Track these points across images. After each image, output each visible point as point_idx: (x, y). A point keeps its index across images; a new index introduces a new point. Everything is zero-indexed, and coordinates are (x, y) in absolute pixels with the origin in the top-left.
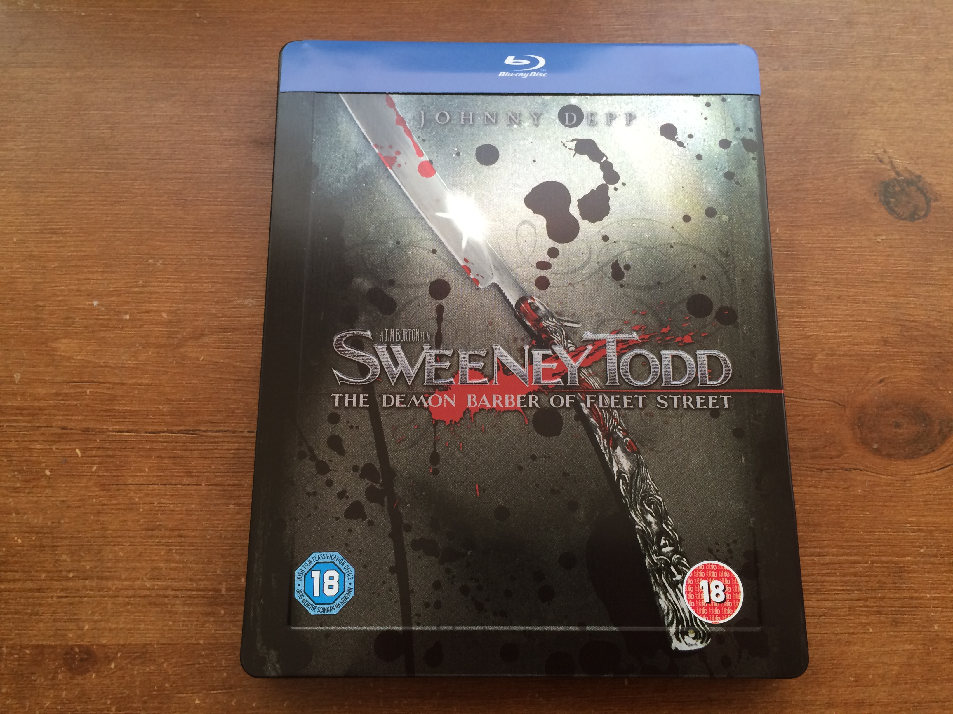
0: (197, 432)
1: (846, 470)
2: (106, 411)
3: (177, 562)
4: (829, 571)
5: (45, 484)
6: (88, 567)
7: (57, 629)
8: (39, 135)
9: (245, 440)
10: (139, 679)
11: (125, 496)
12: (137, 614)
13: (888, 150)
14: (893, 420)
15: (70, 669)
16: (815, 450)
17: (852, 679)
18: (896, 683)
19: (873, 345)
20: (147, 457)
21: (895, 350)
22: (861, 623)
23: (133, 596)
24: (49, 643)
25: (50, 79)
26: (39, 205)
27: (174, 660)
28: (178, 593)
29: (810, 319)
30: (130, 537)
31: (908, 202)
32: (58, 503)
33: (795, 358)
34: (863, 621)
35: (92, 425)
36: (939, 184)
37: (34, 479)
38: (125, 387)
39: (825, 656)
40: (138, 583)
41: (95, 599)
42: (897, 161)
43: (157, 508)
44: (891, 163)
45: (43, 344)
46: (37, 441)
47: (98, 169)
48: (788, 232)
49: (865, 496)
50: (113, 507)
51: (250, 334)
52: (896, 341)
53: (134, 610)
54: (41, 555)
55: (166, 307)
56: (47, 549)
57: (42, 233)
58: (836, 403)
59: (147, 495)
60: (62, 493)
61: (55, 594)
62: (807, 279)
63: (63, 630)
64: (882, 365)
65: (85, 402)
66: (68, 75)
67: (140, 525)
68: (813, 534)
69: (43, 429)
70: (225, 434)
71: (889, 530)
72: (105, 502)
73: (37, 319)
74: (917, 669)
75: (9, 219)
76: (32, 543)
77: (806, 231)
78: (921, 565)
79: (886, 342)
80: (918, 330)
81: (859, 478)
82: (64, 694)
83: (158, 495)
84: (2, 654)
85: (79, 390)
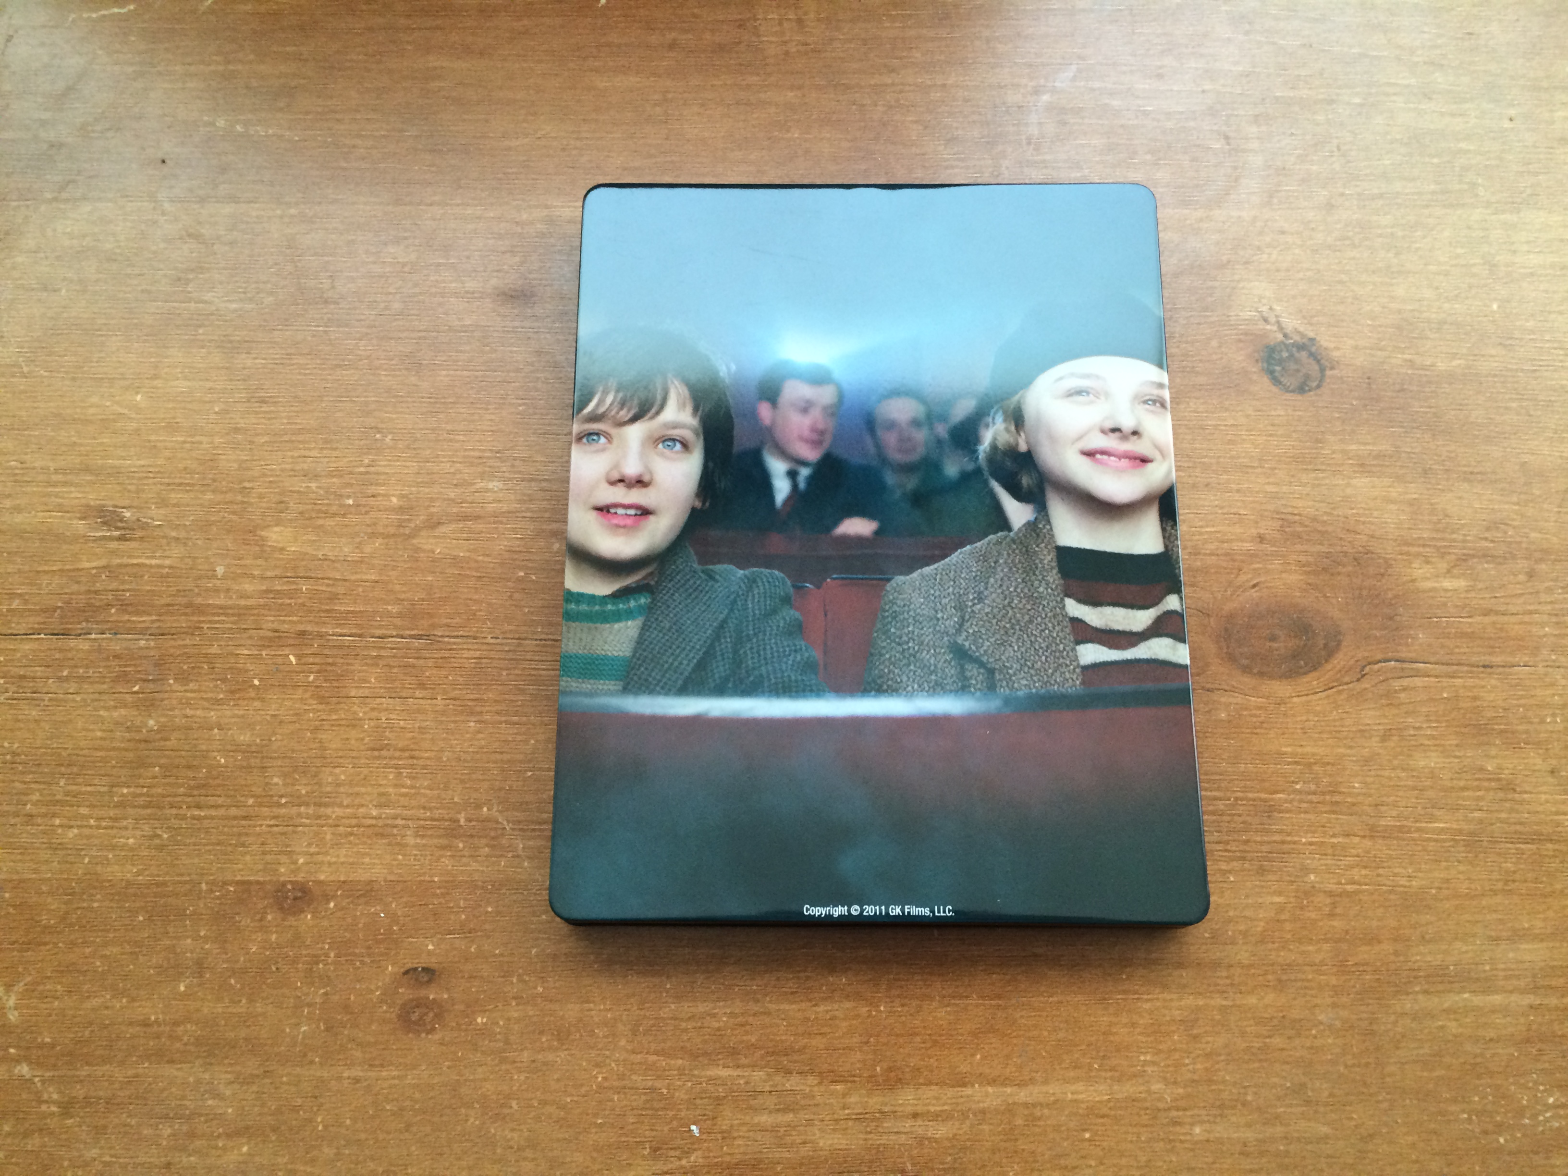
0: (432, 637)
1: (1209, 691)
2: (325, 611)
3: (408, 787)
5: (253, 694)
6: (304, 792)
7: (267, 863)
8: (244, 285)
9: (489, 648)
10: (362, 921)
11: (348, 711)
12: (361, 847)
13: (1275, 307)
14: (1268, 631)
15: (281, 909)
18: (1262, 942)
19: (1246, 542)
20: (373, 665)
21: (1273, 549)
24: (257, 878)
25: (257, 217)
26: (244, 368)
27: (405, 900)
28: (410, 822)
30: (353, 757)
31: (1298, 371)
32: (268, 718)
34: (1223, 867)
35: (309, 628)
36: (1337, 349)
37: (240, 689)
38: (347, 584)
40: (362, 810)
41: (312, 828)
42: (1286, 321)
43: (385, 725)
44: (1278, 322)
45: (250, 532)
46: (244, 645)
47: (316, 326)
49: (1229, 721)
50: (334, 723)
51: (494, 523)
52: (1275, 538)
53: (357, 841)
54: (248, 778)
55: (396, 490)
56: (255, 770)
57: (249, 402)
58: (1200, 611)
59: (373, 709)
60: (273, 706)
61: (265, 822)
63: (274, 864)
64: (1257, 566)
65: (300, 601)
66: (279, 212)
67: (365, 745)
69: (251, 631)
70: (465, 640)
71: (1258, 762)
72: (323, 717)
73: (243, 502)
74: (1288, 926)
75: (209, 384)
76: (238, 763)
78: (1296, 804)
79: (1261, 539)
80: (1302, 524)
81: (1223, 700)
82: (274, 937)
83: (386, 710)
84: (200, 891)
85: (294, 587)
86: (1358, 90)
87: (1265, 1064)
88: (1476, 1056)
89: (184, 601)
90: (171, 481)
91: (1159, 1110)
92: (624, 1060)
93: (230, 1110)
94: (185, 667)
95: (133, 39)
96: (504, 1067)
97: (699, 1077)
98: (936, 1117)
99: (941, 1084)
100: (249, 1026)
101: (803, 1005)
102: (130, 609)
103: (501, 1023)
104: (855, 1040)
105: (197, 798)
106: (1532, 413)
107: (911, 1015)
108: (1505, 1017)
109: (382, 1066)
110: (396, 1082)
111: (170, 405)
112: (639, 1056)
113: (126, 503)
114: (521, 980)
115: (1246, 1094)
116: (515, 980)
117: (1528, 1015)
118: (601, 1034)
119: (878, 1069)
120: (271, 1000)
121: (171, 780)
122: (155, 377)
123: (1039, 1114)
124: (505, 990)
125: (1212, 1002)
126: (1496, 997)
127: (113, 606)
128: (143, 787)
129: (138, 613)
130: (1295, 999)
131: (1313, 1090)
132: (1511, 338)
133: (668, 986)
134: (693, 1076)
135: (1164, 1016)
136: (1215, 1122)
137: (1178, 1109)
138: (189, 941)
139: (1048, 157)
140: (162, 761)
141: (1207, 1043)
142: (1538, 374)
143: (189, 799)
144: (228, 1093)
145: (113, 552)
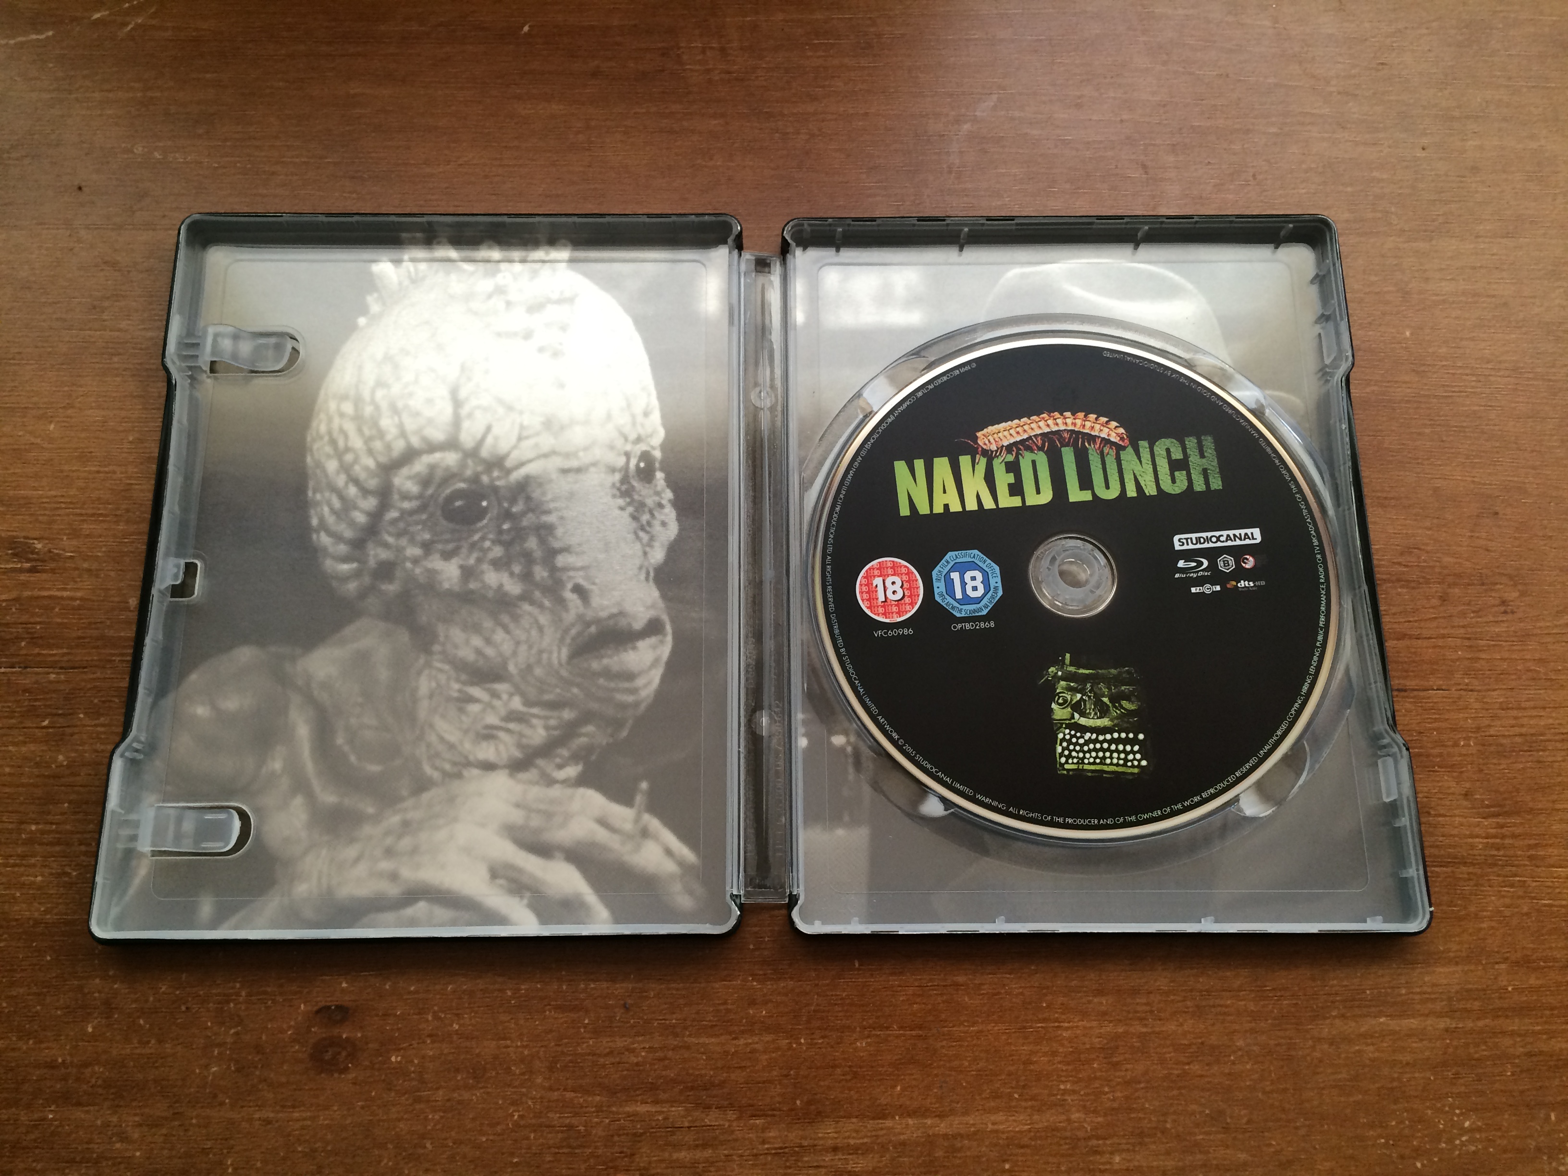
86: (1274, 119)
87: (1183, 1091)
88: (1393, 1080)
89: (95, 633)
90: (84, 512)
91: (1079, 1139)
92: (541, 1098)
93: (138, 1154)
94: (96, 701)
95: (51, 65)
96: (418, 1107)
97: (618, 1113)
98: (855, 1150)
99: (861, 1116)
100: (157, 1068)
101: (723, 1038)
102: (40, 642)
103: (416, 1061)
104: (775, 1073)
106: (1444, 439)
107: (832, 1047)
108: (1421, 1040)
109: (294, 1107)
110: (309, 1123)
111: (83, 435)
112: (556, 1093)
113: (36, 534)
114: (436, 1017)
115: (1166, 1122)
116: (430, 1018)
117: (1444, 1039)
118: (518, 1072)
119: (798, 1102)
120: (181, 1041)
121: (81, 816)
122: (70, 406)
123: (959, 1145)
124: (421, 1027)
125: (1132, 1030)
126: (1412, 1021)
127: (23, 639)
128: (52, 823)
129: (50, 646)
130: (1213, 1025)
131: (1231, 1117)
132: (1424, 365)
133: (586, 1021)
134: (613, 1112)
135: (1084, 1044)
136: (1134, 1151)
137: (1098, 1138)
138: (97, 981)
139: (969, 186)
140: (73, 797)
141: (1127, 1070)
142: (1450, 401)
144: (136, 1136)
145: (25, 585)
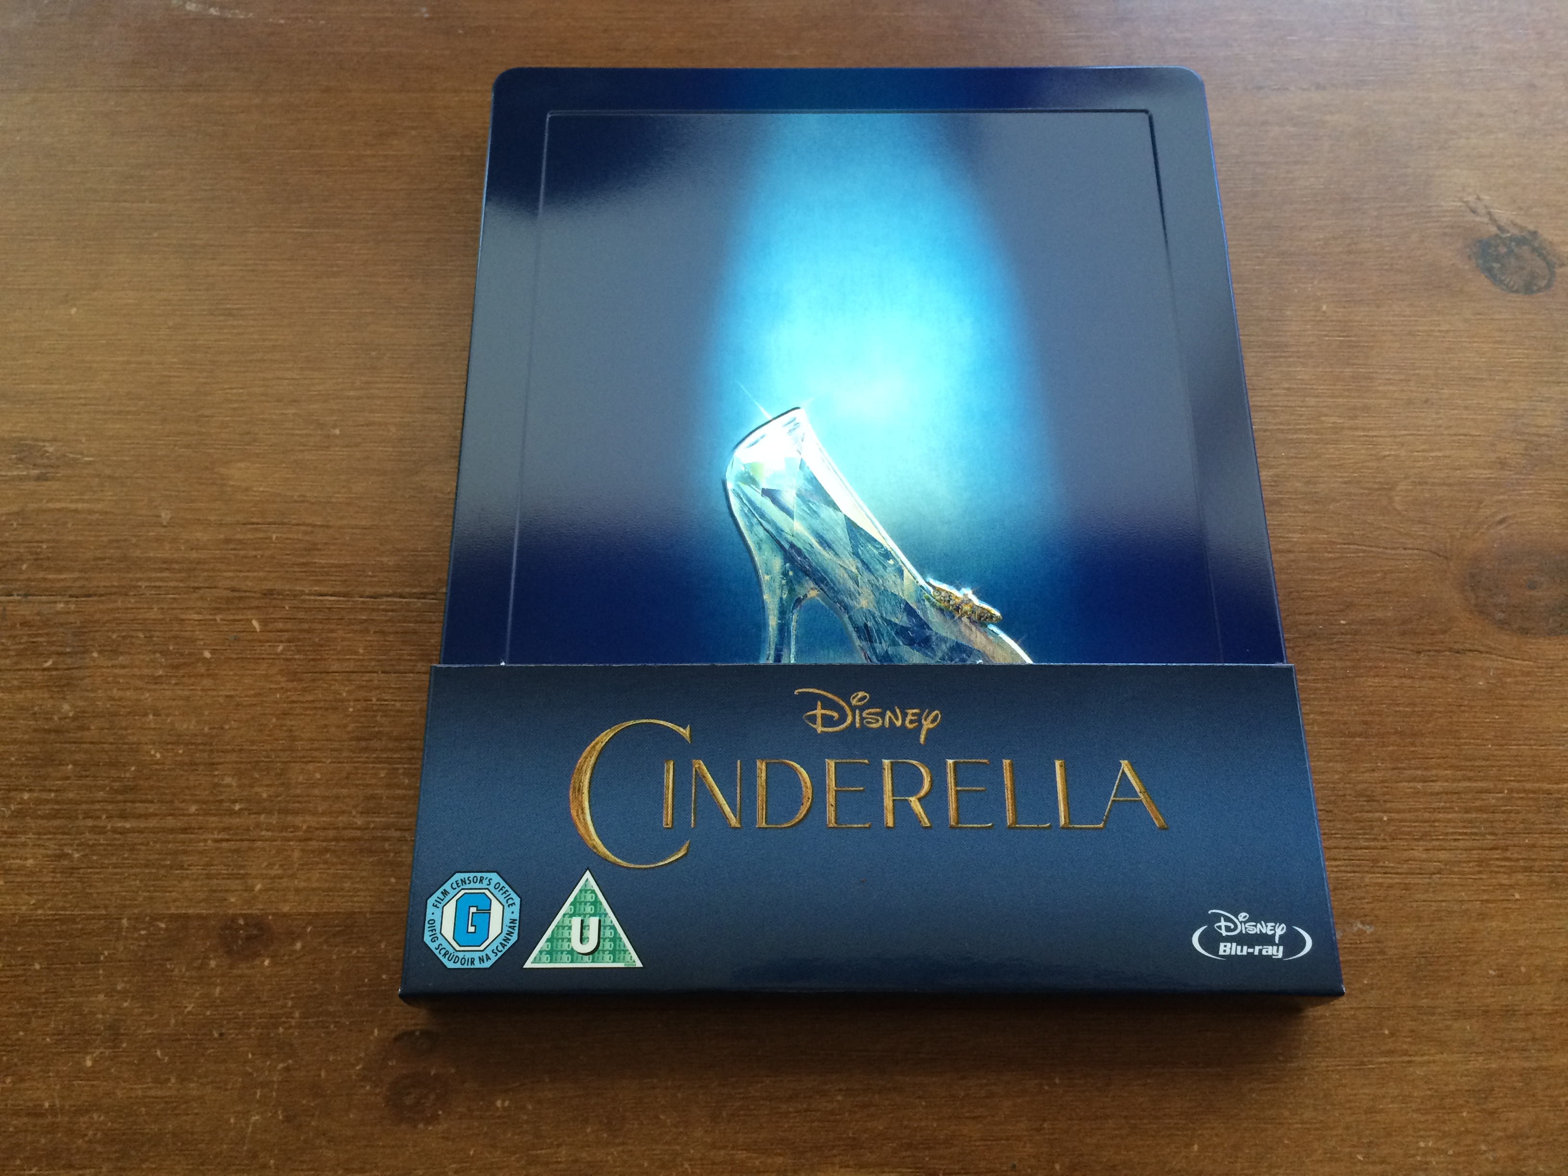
1: (1458, 652)
2: (298, 565)
4: (1442, 804)
5: (202, 670)
6: (265, 795)
7: (212, 891)
8: (211, 182)
10: (341, 968)
11: (327, 689)
12: (339, 867)
13: (1483, 197)
14: (1525, 577)
15: (229, 953)
16: (1404, 622)
17: (1492, 972)
19: (1485, 469)
20: (361, 631)
21: (1518, 476)
22: (1501, 885)
23: (336, 839)
24: (198, 911)
25: (231, 107)
26: (207, 276)
28: (406, 834)
29: (1384, 432)
30: (332, 750)
31: (1522, 268)
32: (221, 700)
33: (1363, 488)
34: (1504, 882)
35: (278, 586)
36: (1564, 243)
37: (185, 664)
38: (330, 531)
39: (1446, 937)
40: (343, 819)
41: (275, 843)
42: (1497, 212)
43: (375, 708)
44: (1489, 213)
45: (207, 468)
46: (193, 608)
47: (300, 227)
48: (1342, 310)
49: (1490, 691)
50: (306, 705)
52: (1518, 463)
53: (335, 860)
54: (192, 778)
55: (395, 417)
56: (201, 768)
57: (212, 314)
58: (1434, 553)
59: (360, 687)
60: (229, 685)
61: (211, 836)
62: (1374, 375)
63: (221, 891)
64: (1501, 497)
65: (268, 553)
67: (348, 733)
68: (1413, 749)
69: (202, 591)
71: (1532, 742)
72: (294, 698)
73: (199, 433)
76: (179, 759)
77: (1367, 309)
80: (1551, 448)
81: (1478, 663)
82: (218, 990)
83: (377, 688)
84: (120, 929)
85: (261, 536)
89: (117, 553)
90: (109, 409)
92: (701, 1159)
94: (114, 636)
101: (947, 1077)
102: (46, 564)
103: (530, 1107)
105: (121, 806)
112: (722, 1152)
113: (50, 435)
120: (210, 1079)
121: (88, 781)
122: (97, 287)
127: (24, 561)
128: (50, 791)
129: (58, 570)
135: (1447, 1085)
138: (101, 997)
140: (77, 757)
141: (1508, 1121)
143: (110, 807)
145: (29, 495)
